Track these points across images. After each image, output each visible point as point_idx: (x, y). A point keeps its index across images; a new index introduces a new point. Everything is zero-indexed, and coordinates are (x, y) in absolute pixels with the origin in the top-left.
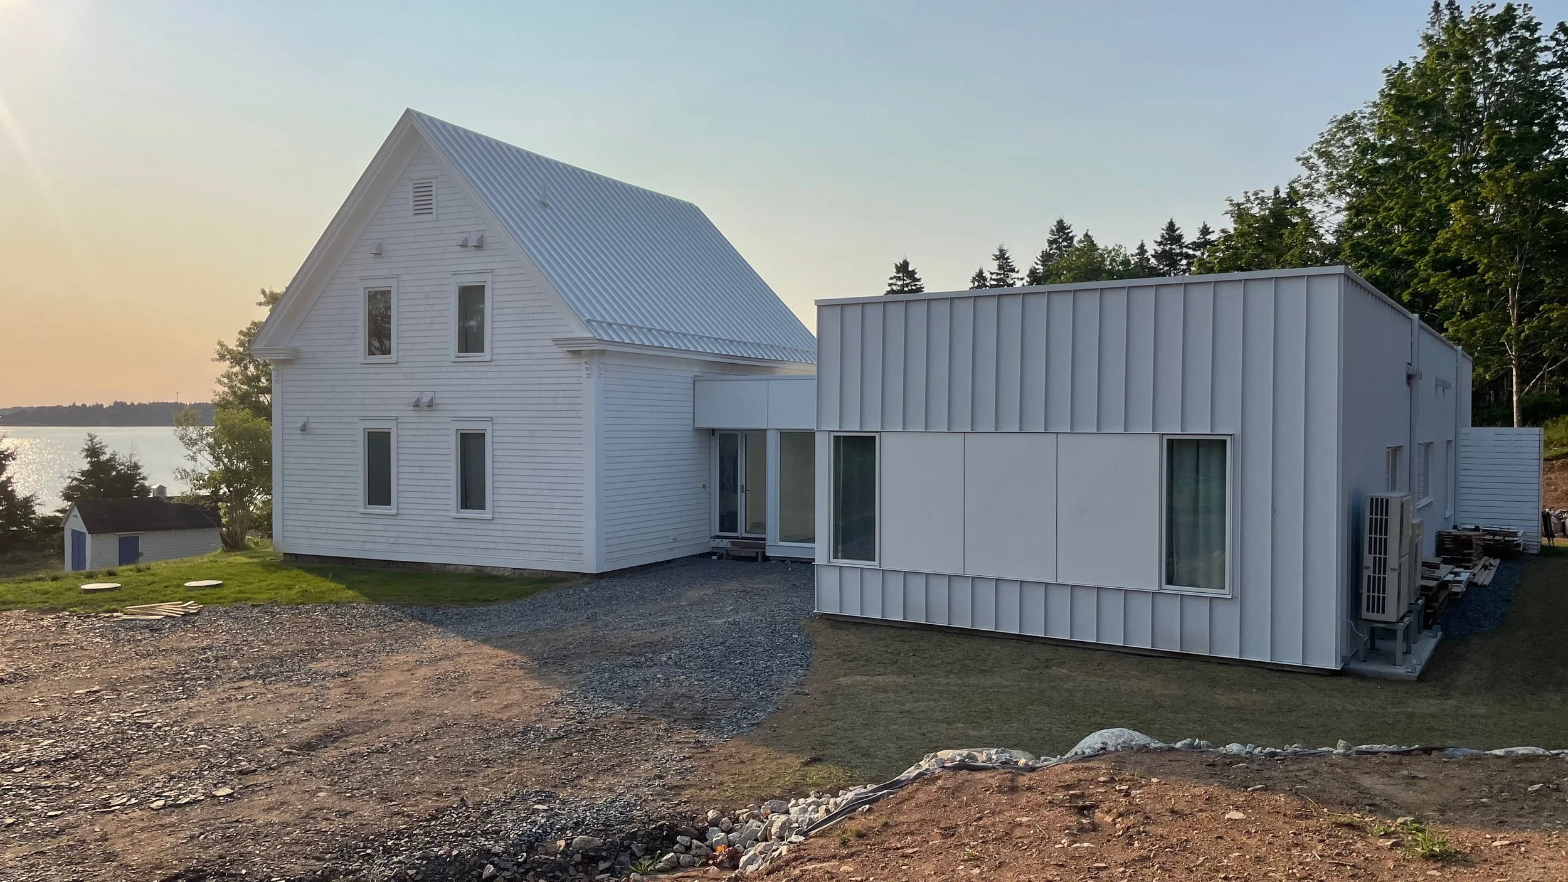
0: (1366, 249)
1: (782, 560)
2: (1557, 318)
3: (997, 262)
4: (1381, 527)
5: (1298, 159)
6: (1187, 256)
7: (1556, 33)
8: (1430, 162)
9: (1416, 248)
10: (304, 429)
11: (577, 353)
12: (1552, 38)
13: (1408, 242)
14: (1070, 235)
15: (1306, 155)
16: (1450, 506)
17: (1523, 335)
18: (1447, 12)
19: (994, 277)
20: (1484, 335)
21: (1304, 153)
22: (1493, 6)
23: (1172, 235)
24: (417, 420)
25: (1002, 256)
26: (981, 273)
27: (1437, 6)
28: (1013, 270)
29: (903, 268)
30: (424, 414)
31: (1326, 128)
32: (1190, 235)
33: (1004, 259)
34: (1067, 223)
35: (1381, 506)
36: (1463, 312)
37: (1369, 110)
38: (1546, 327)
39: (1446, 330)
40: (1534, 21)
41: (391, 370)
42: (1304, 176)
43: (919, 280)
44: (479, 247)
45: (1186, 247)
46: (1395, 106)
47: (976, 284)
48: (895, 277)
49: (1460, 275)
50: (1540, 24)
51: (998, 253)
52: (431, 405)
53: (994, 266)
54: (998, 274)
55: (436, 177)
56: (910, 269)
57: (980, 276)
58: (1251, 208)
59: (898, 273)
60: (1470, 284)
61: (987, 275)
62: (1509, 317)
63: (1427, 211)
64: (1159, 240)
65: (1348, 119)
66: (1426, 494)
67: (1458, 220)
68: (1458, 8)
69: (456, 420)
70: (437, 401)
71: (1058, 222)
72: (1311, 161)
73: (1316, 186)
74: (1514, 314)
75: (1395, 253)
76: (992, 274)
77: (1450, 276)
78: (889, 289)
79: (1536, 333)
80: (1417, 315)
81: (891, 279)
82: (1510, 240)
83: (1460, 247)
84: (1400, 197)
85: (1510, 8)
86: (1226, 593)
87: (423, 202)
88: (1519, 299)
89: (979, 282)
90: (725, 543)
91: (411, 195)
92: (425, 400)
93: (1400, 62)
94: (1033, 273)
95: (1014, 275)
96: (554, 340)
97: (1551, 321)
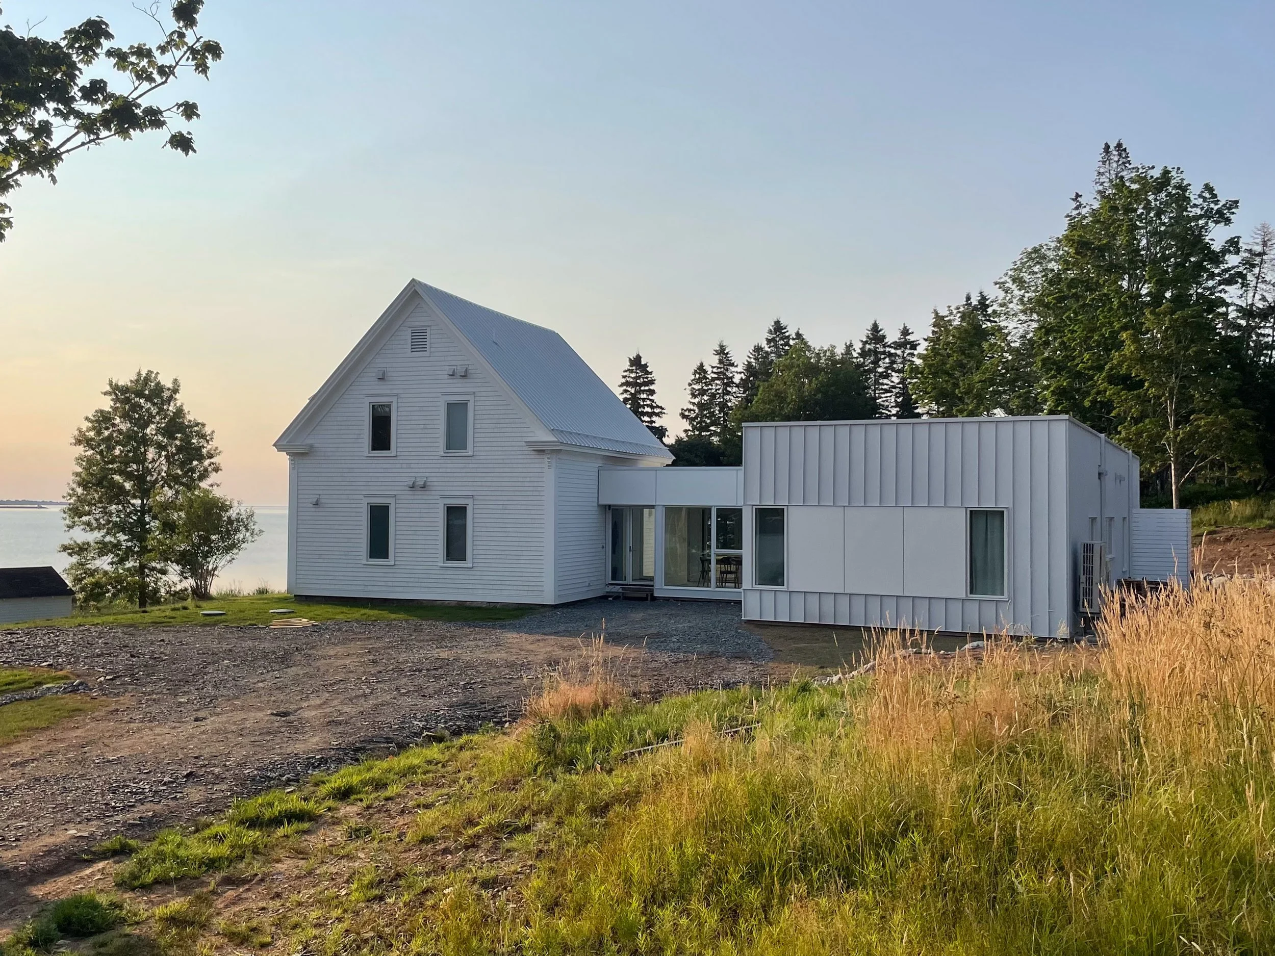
0: (1055, 363)
1: (667, 599)
2: (1205, 425)
3: (717, 357)
4: (1089, 559)
5: (996, 284)
6: (890, 355)
7: (1202, 192)
8: (1105, 295)
9: (1095, 365)
10: (316, 504)
11: (541, 452)
12: (1200, 196)
13: (1088, 360)
14: (787, 334)
15: (1002, 280)
16: (1126, 565)
17: (1178, 439)
18: (1115, 153)
19: (715, 370)
20: (1148, 437)
21: (1001, 278)
22: (1153, 167)
23: (876, 335)
24: (412, 497)
25: (722, 351)
26: (702, 366)
27: (1107, 147)
28: (732, 365)
29: (636, 362)
30: (417, 493)
31: (1017, 257)
32: (892, 336)
33: (724, 354)
34: (783, 323)
35: (1089, 548)
36: (1132, 418)
37: (1053, 245)
38: (1196, 432)
39: (1120, 433)
40: (1185, 183)
41: (391, 461)
42: (1000, 298)
43: (651, 373)
44: (464, 376)
45: (890, 346)
46: (1076, 249)
47: (697, 376)
48: (629, 370)
49: (1130, 388)
50: (1189, 185)
51: (718, 349)
52: (424, 487)
53: (715, 361)
54: (718, 368)
55: (429, 326)
56: (643, 363)
57: (701, 369)
58: (954, 320)
59: (631, 366)
60: (1138, 397)
61: (707, 367)
62: (1168, 423)
63: (1103, 335)
64: (864, 340)
65: (1036, 250)
66: (1110, 552)
67: (1129, 348)
68: (1125, 150)
69: (443, 497)
70: (428, 484)
71: (775, 323)
72: (1007, 285)
73: (1011, 306)
74: (1171, 420)
75: (1078, 368)
76: (713, 367)
77: (1122, 390)
78: (624, 380)
79: (1191, 436)
80: (1103, 435)
81: (625, 371)
82: (1168, 361)
83: (1129, 367)
84: (1082, 322)
85: (1166, 172)
86: (1004, 597)
87: (419, 341)
88: (1176, 410)
89: (700, 374)
90: (618, 589)
91: (409, 338)
92: (420, 482)
93: (1077, 194)
94: (749, 366)
95: (732, 369)
96: (526, 442)
97: (1200, 427)
